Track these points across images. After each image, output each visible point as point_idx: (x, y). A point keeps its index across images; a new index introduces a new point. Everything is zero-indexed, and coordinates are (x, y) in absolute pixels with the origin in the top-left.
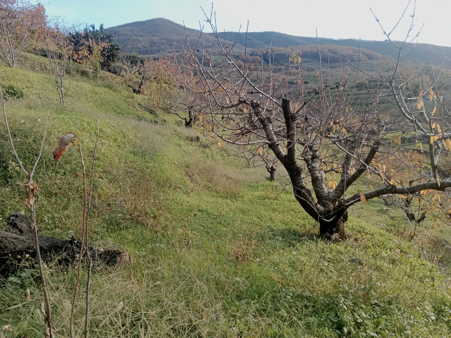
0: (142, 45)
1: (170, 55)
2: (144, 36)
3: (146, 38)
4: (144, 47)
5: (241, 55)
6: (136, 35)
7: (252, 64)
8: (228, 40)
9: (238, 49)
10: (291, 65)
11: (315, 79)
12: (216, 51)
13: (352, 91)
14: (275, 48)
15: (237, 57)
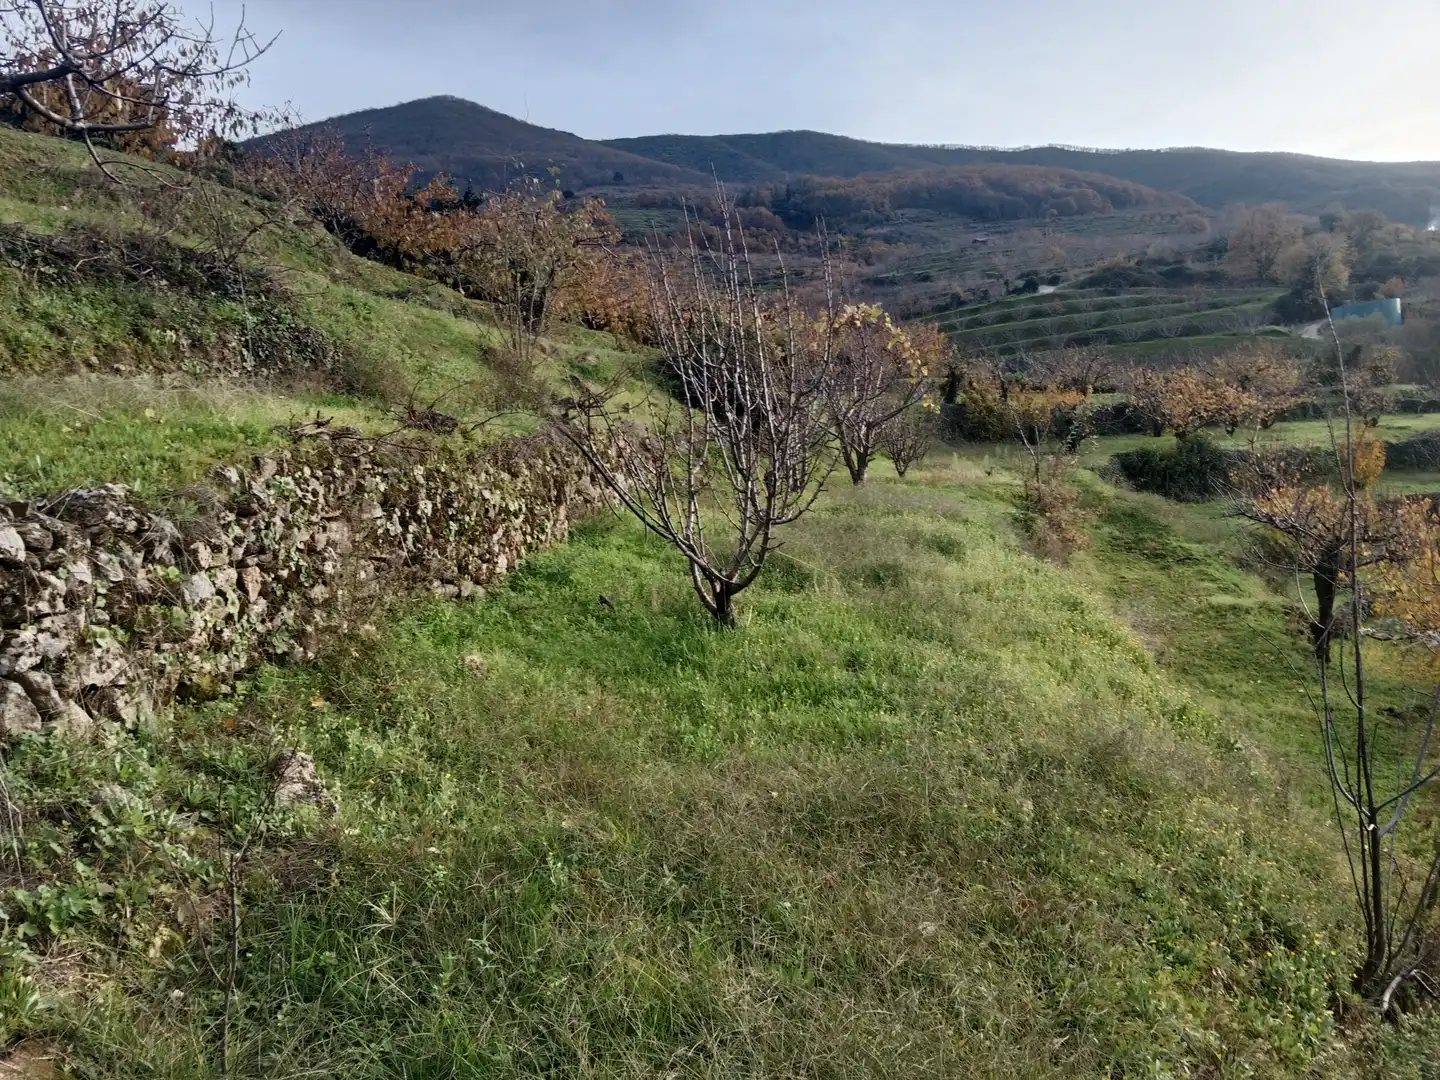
5: (708, 205)
7: (746, 232)
8: (664, 161)
9: (696, 187)
10: (871, 231)
11: (954, 265)
12: (630, 195)
13: (1084, 297)
14: (817, 179)
15: (696, 211)
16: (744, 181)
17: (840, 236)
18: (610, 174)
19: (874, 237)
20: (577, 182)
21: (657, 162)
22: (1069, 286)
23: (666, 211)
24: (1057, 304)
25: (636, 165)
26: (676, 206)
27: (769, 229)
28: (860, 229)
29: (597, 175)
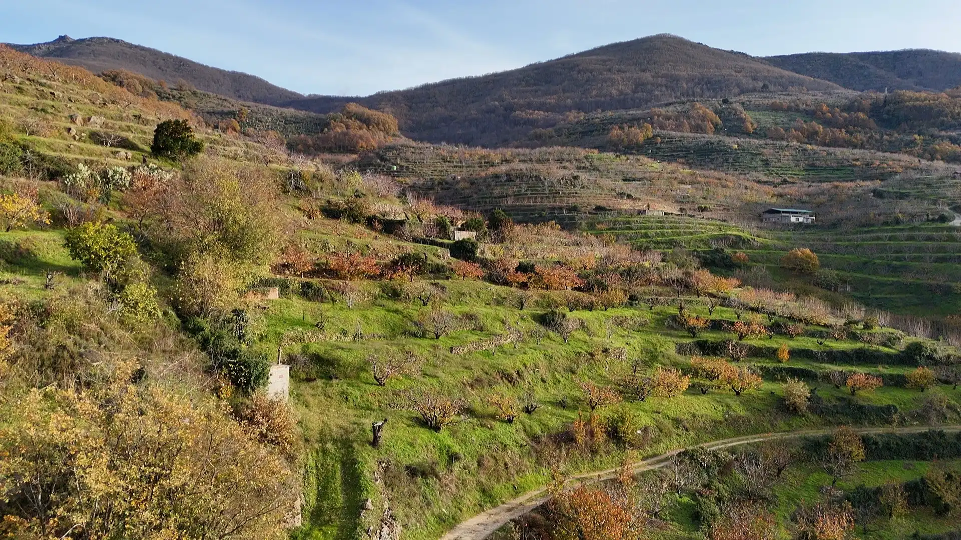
0: (618, 90)
1: (663, 111)
2: (624, 72)
4: (621, 93)
5: (821, 110)
6: (610, 70)
7: (844, 130)
14: (909, 94)
15: (811, 114)
17: (916, 136)
18: (761, 84)
19: (943, 138)
23: (790, 113)
25: (782, 77)
26: (797, 110)
27: (863, 127)
28: (935, 131)
29: (751, 84)
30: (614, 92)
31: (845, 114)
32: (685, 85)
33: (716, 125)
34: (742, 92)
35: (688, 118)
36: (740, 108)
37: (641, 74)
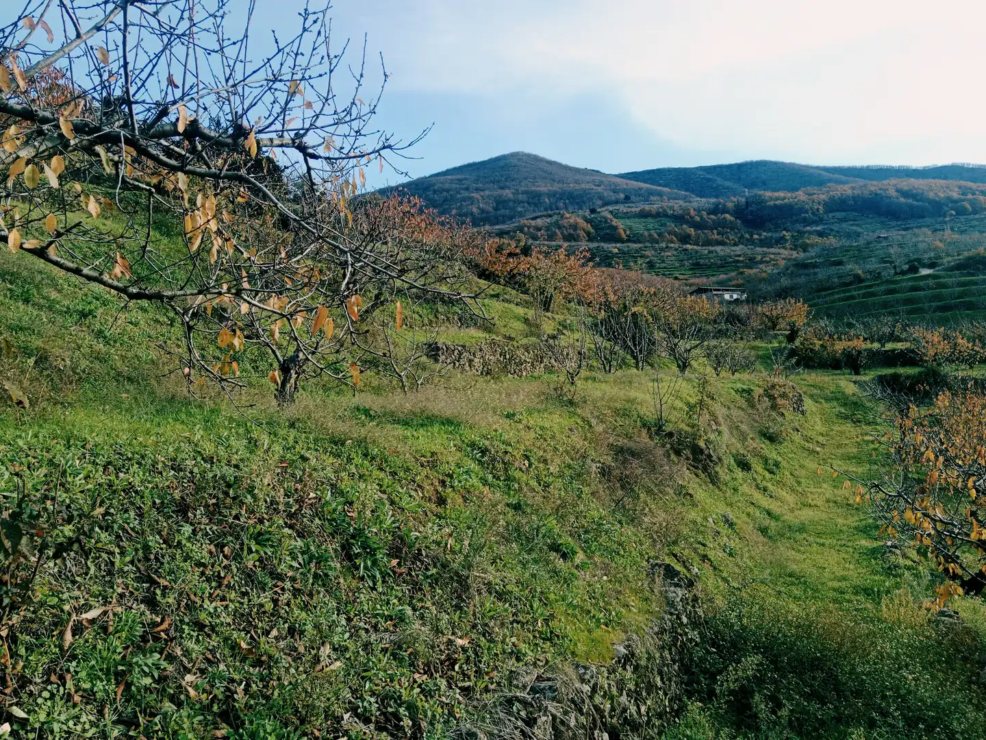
0: (479, 208)
1: (533, 223)
2: (483, 190)
3: (487, 192)
4: (483, 211)
5: (689, 214)
6: (467, 189)
7: (715, 231)
8: (660, 185)
9: (681, 202)
10: (808, 228)
11: (860, 255)
12: (633, 210)
13: (951, 277)
14: (768, 194)
15: (680, 219)
16: (717, 197)
17: (784, 232)
18: (622, 196)
19: (810, 233)
20: (599, 202)
21: (654, 187)
22: (944, 270)
23: (660, 218)
24: (931, 282)
25: (640, 189)
26: (666, 216)
27: (732, 229)
28: (799, 227)
29: (613, 197)
30: (475, 210)
31: (713, 217)
32: (547, 200)
33: (588, 234)
34: (606, 204)
35: (559, 228)
36: (609, 216)
37: (500, 192)
